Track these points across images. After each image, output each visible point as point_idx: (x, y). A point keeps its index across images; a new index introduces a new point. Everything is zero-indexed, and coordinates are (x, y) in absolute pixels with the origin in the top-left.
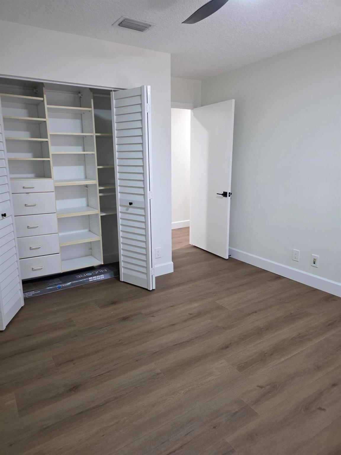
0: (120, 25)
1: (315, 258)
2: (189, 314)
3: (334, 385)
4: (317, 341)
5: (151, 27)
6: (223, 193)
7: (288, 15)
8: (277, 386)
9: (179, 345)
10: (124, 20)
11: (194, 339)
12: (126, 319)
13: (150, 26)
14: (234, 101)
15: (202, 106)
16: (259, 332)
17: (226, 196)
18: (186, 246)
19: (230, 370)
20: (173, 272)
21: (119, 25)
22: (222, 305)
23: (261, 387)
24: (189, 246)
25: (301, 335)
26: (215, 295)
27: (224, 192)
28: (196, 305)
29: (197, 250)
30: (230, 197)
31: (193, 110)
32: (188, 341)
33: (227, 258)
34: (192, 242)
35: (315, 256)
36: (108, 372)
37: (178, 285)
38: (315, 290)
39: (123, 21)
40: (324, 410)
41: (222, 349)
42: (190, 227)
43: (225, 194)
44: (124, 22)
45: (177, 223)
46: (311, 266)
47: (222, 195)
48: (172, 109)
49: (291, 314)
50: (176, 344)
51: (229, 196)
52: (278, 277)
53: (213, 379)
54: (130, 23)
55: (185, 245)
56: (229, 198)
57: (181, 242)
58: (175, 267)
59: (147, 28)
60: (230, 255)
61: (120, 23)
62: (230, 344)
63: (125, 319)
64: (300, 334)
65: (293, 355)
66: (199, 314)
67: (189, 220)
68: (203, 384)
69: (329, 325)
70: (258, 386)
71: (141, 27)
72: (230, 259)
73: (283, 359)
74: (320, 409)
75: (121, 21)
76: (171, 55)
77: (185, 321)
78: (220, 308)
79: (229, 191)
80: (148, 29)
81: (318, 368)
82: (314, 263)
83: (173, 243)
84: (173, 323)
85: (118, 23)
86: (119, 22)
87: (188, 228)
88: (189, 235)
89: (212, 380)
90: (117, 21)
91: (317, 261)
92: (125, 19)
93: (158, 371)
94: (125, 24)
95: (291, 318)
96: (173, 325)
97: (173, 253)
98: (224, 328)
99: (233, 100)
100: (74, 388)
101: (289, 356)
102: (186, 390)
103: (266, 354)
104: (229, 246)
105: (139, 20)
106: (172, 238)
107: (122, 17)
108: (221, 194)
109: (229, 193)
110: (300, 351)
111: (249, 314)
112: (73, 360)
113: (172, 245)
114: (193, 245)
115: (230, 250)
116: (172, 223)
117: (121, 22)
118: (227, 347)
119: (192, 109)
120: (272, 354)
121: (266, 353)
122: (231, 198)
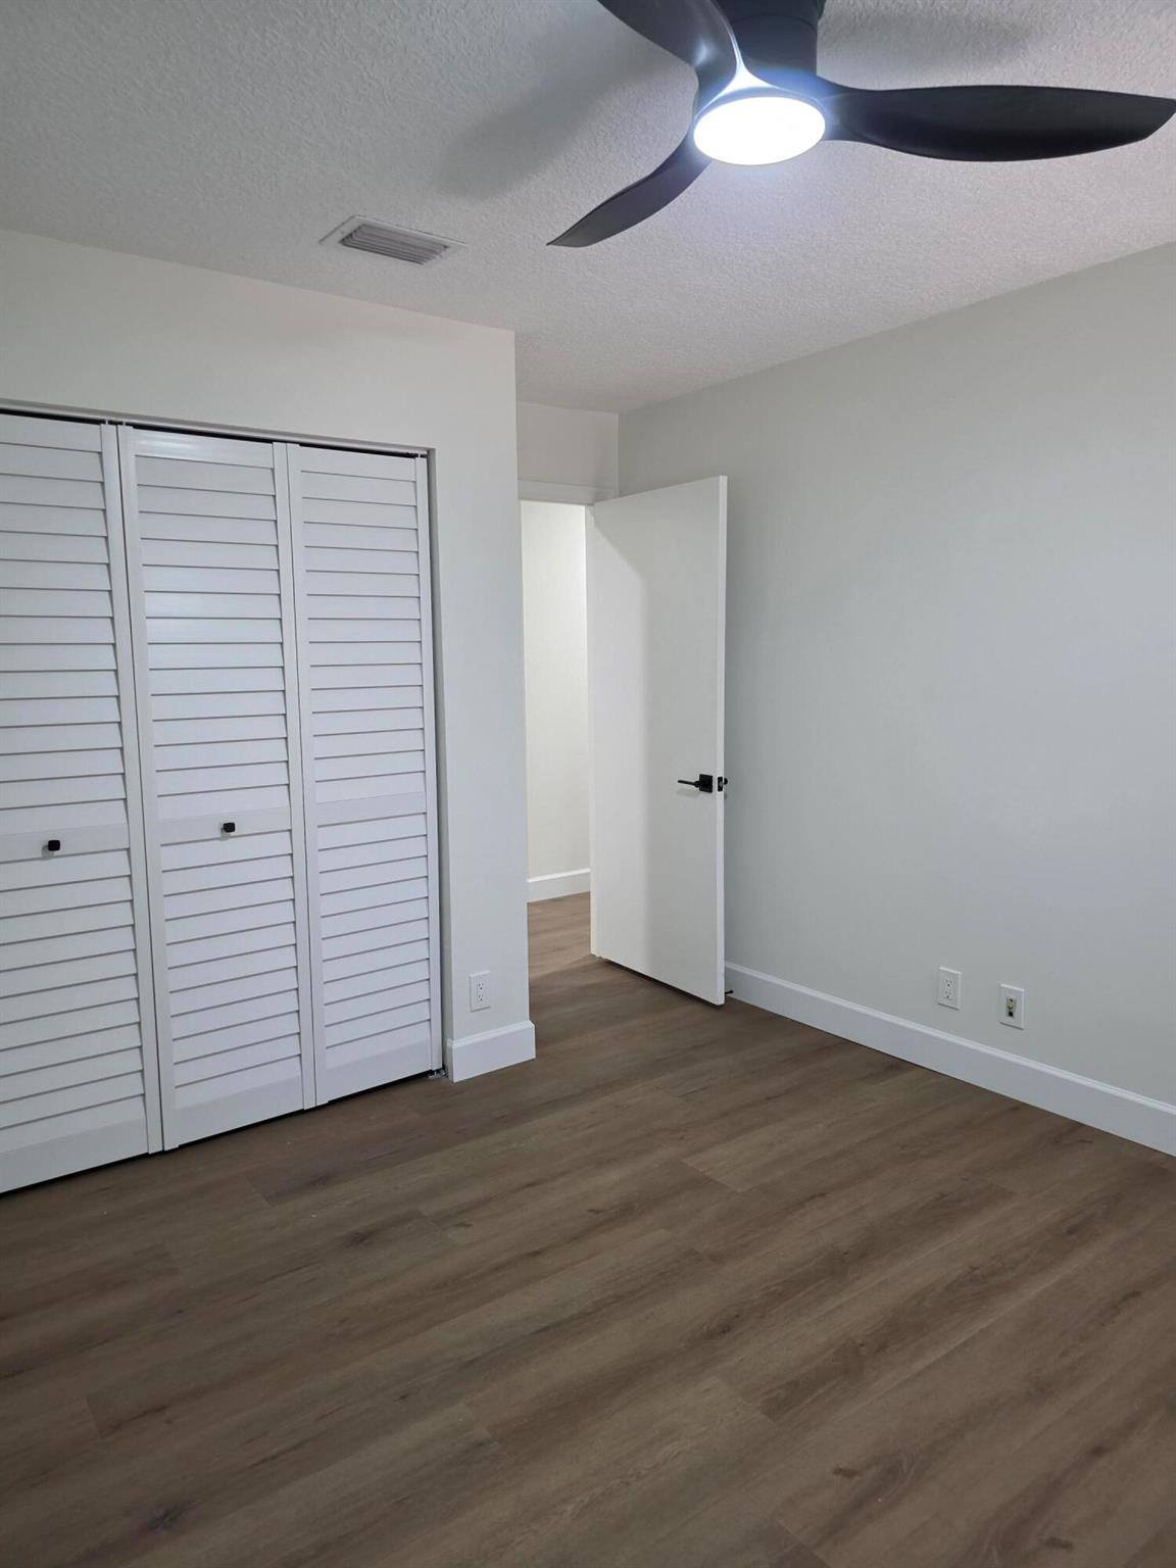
0: (346, 241)
1: (1012, 997)
2: (592, 1210)
3: (1098, 1451)
4: (1033, 1290)
5: (448, 250)
6: (698, 779)
7: (883, 225)
8: (905, 1467)
9: (554, 1331)
10: (360, 227)
11: (612, 1303)
12: (367, 1241)
13: (446, 247)
14: (723, 480)
15: (622, 494)
16: (837, 1267)
17: (710, 790)
18: (580, 961)
19: (737, 1414)
20: (534, 1057)
21: (343, 242)
22: (707, 1174)
23: (847, 1473)
24: (588, 962)
25: (977, 1272)
26: (682, 1138)
27: (701, 776)
28: (613, 1176)
29: (620, 974)
30: (722, 793)
31: (592, 508)
32: (589, 1314)
33: (721, 1001)
34: (600, 947)
35: (1011, 991)
36: (295, 1448)
37: (553, 1104)
38: (1018, 1107)
39: (355, 231)
40: (1067, 1546)
41: (711, 1335)
42: (592, 894)
43: (705, 784)
44: (359, 234)
45: (548, 881)
46: (1002, 1023)
47: (696, 784)
48: (524, 504)
49: (943, 1196)
50: (543, 1325)
51: (720, 789)
52: (895, 1066)
53: (679, 1453)
54: (379, 237)
55: (575, 959)
56: (718, 796)
57: (559, 949)
58: (540, 1042)
59: (436, 253)
60: (731, 992)
61: (347, 237)
62: (737, 1316)
63: (360, 1239)
64: (975, 1269)
65: (952, 1347)
66: (626, 1211)
67: (588, 870)
68: (644, 1472)
69: (1070, 1232)
70: (838, 1471)
71: (415, 251)
72: (732, 1005)
73: (919, 1365)
74: (1054, 1543)
75: (347, 230)
76: (517, 336)
77: (577, 1238)
78: (700, 1183)
79: (718, 772)
80: (438, 257)
81: (1041, 1390)
82: (1011, 1014)
83: (534, 955)
84: (537, 1248)
85: (339, 236)
86: (342, 233)
87: (586, 896)
88: (588, 921)
89: (676, 1456)
90: (336, 229)
91: (1018, 1004)
92: (364, 225)
93: (481, 1432)
94: (361, 238)
95: (942, 1212)
96: (536, 1254)
97: (533, 988)
98: (717, 1259)
99: (721, 477)
100: (166, 1516)
101: (942, 1352)
102: (582, 1501)
103: (863, 1348)
104: (726, 958)
105: (408, 230)
106: (530, 935)
107: (352, 217)
108: (693, 781)
109: (720, 779)
110: (977, 1331)
111: (801, 1204)
112: (163, 1408)
113: (529, 963)
114: (605, 957)
115: (728, 972)
116: (530, 881)
117: (351, 235)
118: (726, 1329)
119: (589, 504)
120: (883, 1347)
121: (862, 1345)
122: (726, 796)
